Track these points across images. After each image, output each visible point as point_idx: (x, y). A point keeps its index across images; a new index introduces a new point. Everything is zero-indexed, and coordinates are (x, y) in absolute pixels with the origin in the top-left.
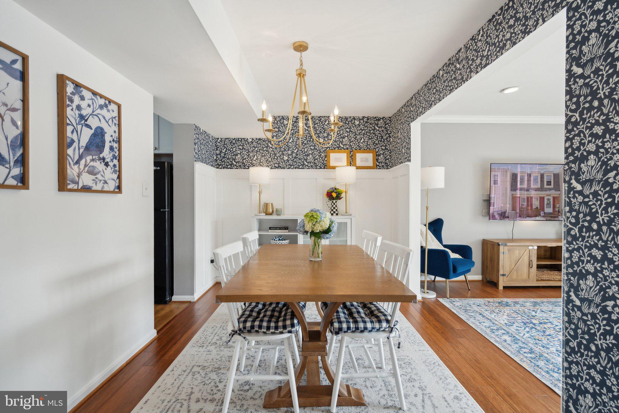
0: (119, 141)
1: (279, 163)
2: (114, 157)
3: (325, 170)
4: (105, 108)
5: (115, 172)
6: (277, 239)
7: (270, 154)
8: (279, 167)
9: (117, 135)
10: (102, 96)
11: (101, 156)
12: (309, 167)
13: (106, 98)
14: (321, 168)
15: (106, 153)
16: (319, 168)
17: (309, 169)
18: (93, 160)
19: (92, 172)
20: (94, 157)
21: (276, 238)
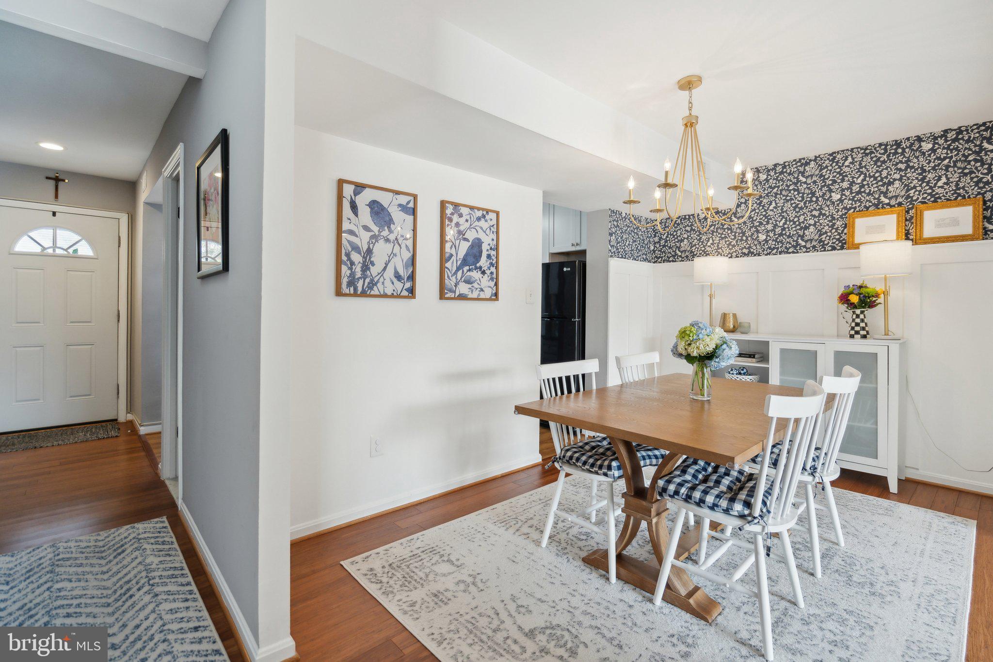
0: (497, 249)
1: (750, 247)
2: (492, 264)
3: (844, 251)
4: (483, 219)
5: (492, 279)
6: (735, 372)
7: (735, 234)
8: (750, 253)
9: (495, 242)
10: (479, 209)
11: (478, 265)
12: (809, 248)
13: (483, 209)
14: (834, 248)
15: (483, 262)
16: (830, 248)
17: (809, 252)
18: (469, 270)
19: (468, 282)
20: (471, 267)
21: (732, 370)
